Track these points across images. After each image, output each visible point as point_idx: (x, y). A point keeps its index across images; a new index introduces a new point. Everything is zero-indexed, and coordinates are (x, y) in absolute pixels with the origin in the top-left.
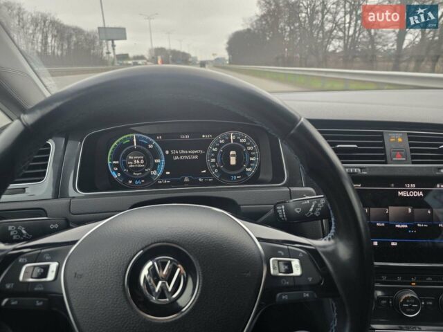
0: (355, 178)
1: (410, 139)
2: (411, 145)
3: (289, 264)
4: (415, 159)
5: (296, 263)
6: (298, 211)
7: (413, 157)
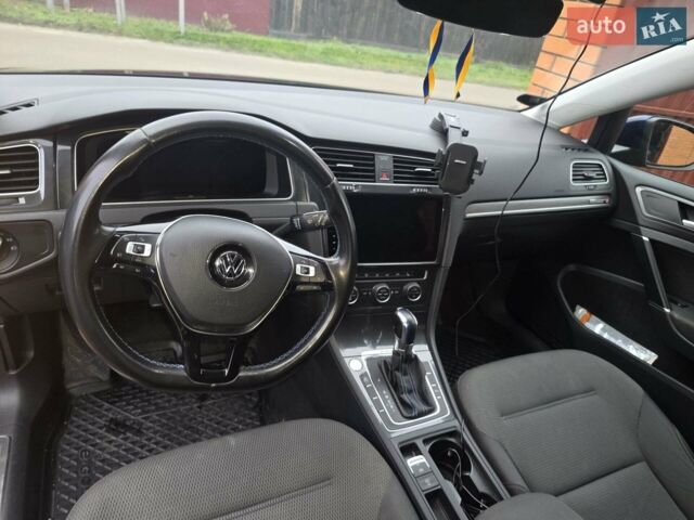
0: (350, 195)
1: (395, 161)
2: (395, 167)
3: (308, 269)
4: (396, 179)
5: (312, 269)
6: (309, 222)
7: (395, 178)
